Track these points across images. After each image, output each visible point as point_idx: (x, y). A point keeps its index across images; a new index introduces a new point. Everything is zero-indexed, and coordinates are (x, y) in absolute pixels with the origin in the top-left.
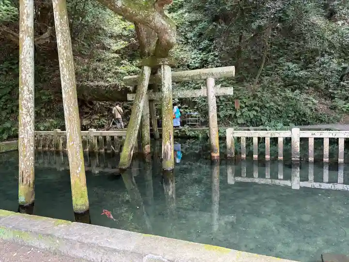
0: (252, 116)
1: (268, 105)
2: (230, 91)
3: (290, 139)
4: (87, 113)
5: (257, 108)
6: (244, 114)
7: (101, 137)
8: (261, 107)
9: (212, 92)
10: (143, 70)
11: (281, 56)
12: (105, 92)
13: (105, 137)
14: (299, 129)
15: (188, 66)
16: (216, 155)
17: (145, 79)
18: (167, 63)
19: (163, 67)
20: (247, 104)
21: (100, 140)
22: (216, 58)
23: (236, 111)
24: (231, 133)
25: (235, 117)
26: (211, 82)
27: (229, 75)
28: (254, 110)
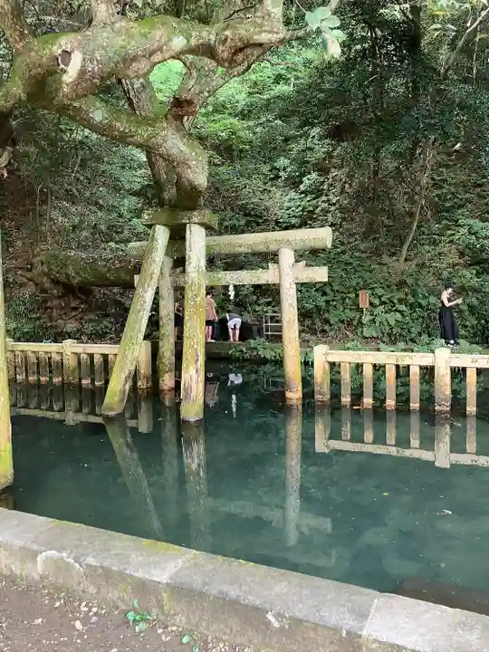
0: (393, 323)
1: (424, 303)
2: (320, 274)
3: (432, 368)
4: (75, 309)
5: (403, 308)
6: (378, 319)
7: (85, 356)
8: (411, 306)
9: (289, 275)
10: (154, 232)
11: (461, 206)
12: (106, 269)
13: (91, 356)
14: (449, 351)
15: (277, 223)
16: (295, 395)
17: (157, 249)
18: (197, 221)
19: (190, 228)
20: (383, 299)
21: (82, 361)
22: (333, 208)
23: (362, 312)
24: (322, 355)
25: (360, 323)
26: (287, 257)
27: (319, 245)
28: (396, 310)
